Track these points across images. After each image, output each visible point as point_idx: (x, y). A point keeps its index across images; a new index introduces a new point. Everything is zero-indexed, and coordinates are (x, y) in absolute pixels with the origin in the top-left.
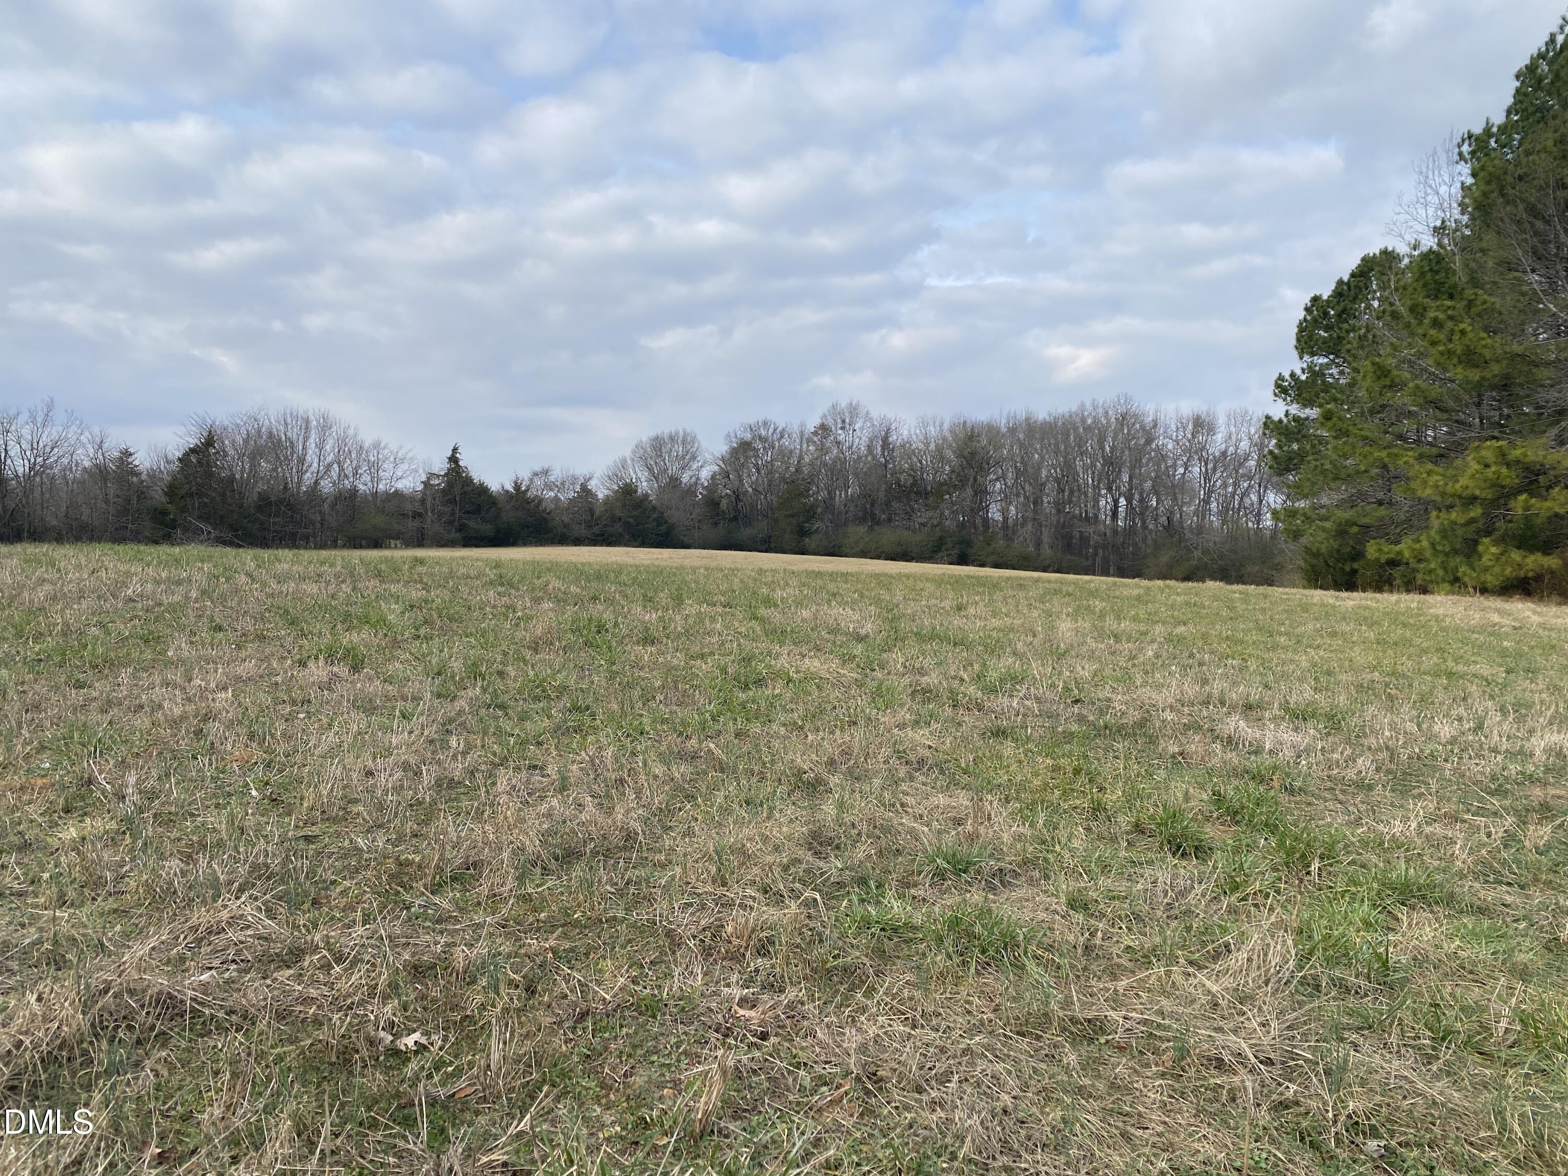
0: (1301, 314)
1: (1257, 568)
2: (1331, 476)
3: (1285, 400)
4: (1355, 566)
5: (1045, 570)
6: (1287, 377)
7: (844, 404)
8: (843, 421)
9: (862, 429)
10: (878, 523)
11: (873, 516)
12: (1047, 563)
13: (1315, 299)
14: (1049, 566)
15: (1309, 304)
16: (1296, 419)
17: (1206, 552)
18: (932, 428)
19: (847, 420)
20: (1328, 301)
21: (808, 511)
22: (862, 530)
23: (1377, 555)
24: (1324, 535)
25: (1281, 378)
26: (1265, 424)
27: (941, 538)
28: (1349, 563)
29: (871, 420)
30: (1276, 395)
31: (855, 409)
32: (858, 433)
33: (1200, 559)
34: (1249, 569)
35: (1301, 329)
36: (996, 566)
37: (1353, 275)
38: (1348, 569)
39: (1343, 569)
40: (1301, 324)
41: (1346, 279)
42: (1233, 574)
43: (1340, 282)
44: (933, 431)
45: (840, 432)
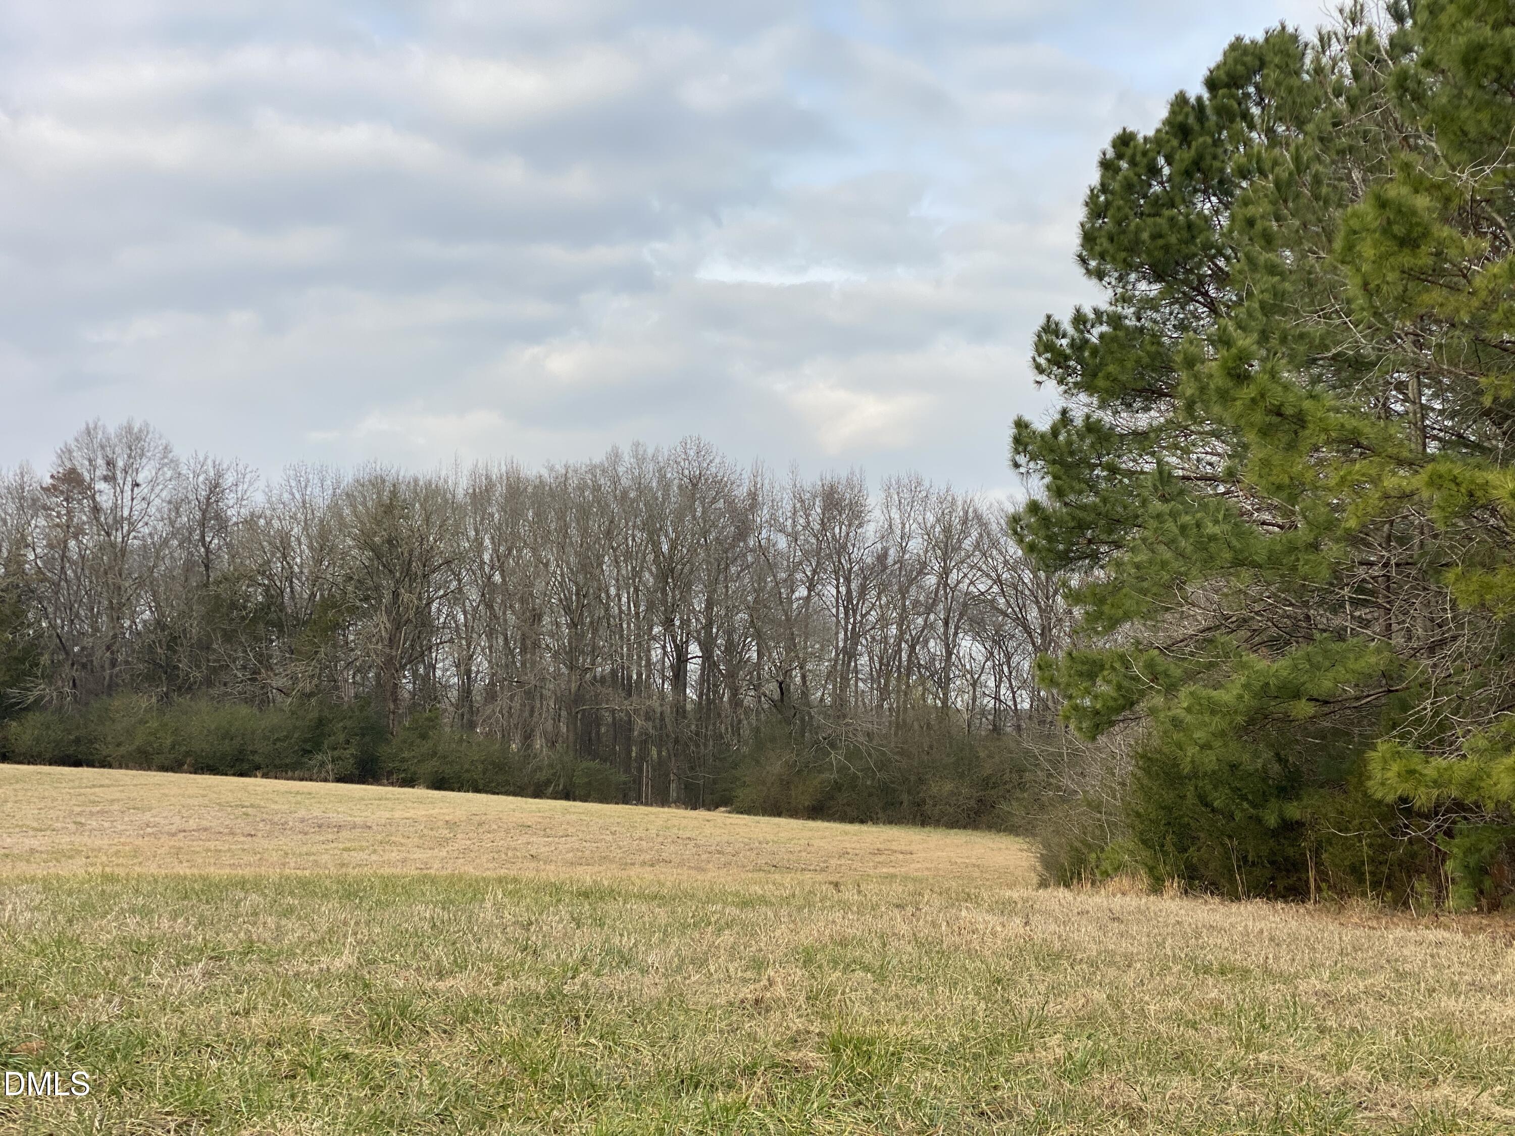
0: (1094, 177)
1: (948, 787)
2: (1227, 555)
3: (1061, 382)
4: (1293, 811)
5: (538, 794)
6: (1067, 326)
7: (112, 430)
8: (110, 463)
9: (153, 483)
10: (187, 688)
11: (170, 671)
12: (541, 776)
13: (1124, 141)
14: (548, 783)
15: (1110, 154)
16: (1092, 427)
17: (853, 754)
18: (317, 491)
19: (120, 464)
20: (1158, 141)
21: (22, 661)
22: (145, 701)
23: (1403, 789)
24: (1217, 723)
25: (1050, 328)
26: (1017, 440)
27: (321, 722)
28: (1274, 803)
29: (174, 463)
30: (1039, 369)
31: (138, 439)
32: (144, 490)
33: (842, 769)
34: (935, 790)
35: (1096, 209)
36: (440, 783)
37: (1212, 84)
38: (1272, 820)
39: (1259, 820)
40: (1093, 196)
41: (1196, 90)
42: (905, 797)
43: (1181, 100)
44: (321, 500)
45: (101, 485)
